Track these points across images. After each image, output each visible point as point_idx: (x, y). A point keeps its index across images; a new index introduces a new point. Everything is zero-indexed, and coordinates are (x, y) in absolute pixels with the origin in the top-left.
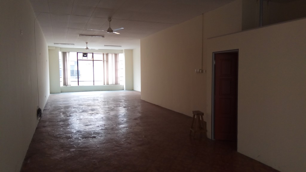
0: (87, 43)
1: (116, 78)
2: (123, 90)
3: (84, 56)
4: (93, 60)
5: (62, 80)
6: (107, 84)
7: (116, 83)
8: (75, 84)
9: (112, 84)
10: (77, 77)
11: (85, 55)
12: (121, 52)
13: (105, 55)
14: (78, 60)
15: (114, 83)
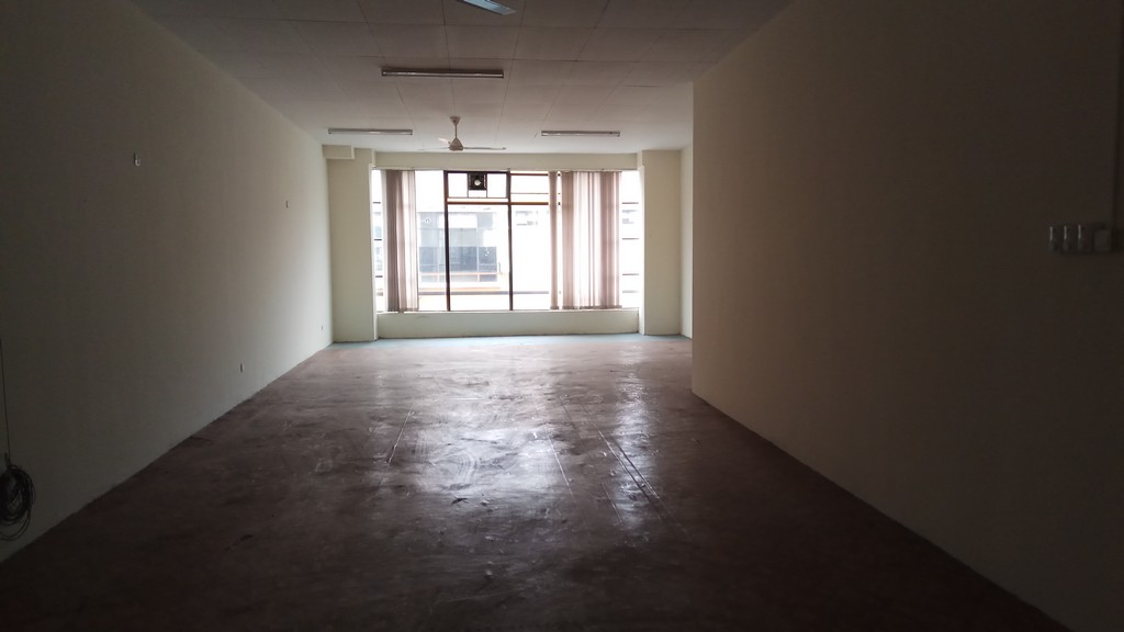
0: (456, 120)
1: (607, 280)
2: (638, 332)
3: (472, 187)
4: (510, 204)
5: (381, 284)
6: (565, 308)
7: (607, 303)
8: (435, 305)
9: (590, 307)
10: (445, 274)
11: (477, 180)
12: (630, 162)
13: (559, 179)
14: (447, 204)
15: (597, 304)
